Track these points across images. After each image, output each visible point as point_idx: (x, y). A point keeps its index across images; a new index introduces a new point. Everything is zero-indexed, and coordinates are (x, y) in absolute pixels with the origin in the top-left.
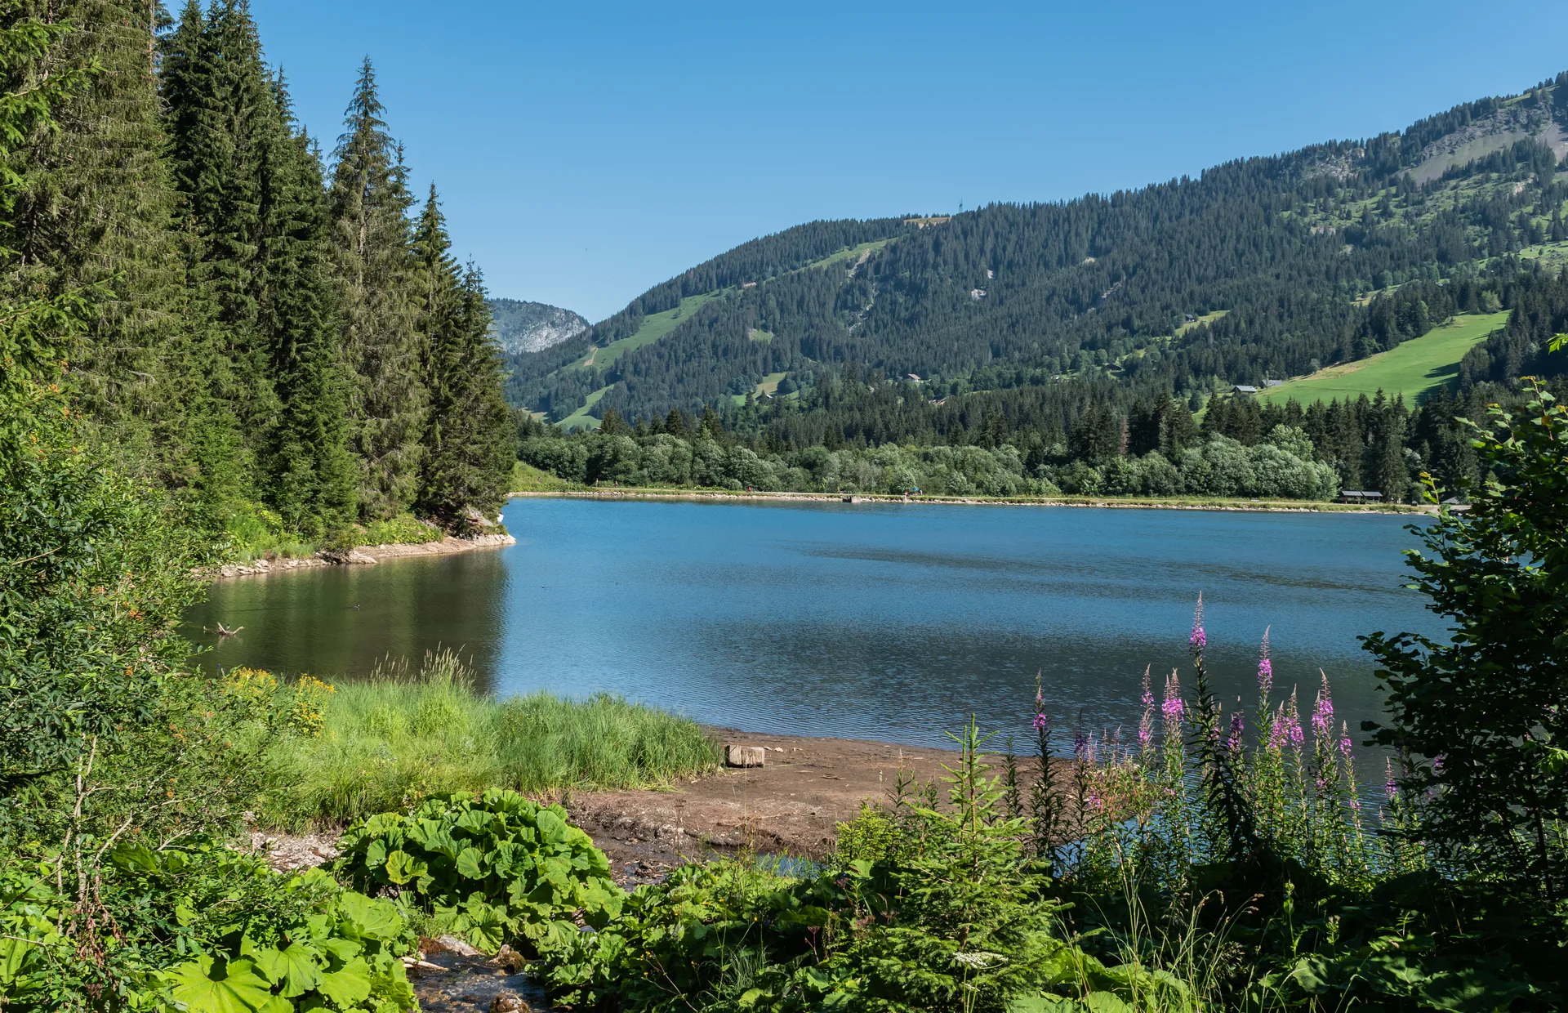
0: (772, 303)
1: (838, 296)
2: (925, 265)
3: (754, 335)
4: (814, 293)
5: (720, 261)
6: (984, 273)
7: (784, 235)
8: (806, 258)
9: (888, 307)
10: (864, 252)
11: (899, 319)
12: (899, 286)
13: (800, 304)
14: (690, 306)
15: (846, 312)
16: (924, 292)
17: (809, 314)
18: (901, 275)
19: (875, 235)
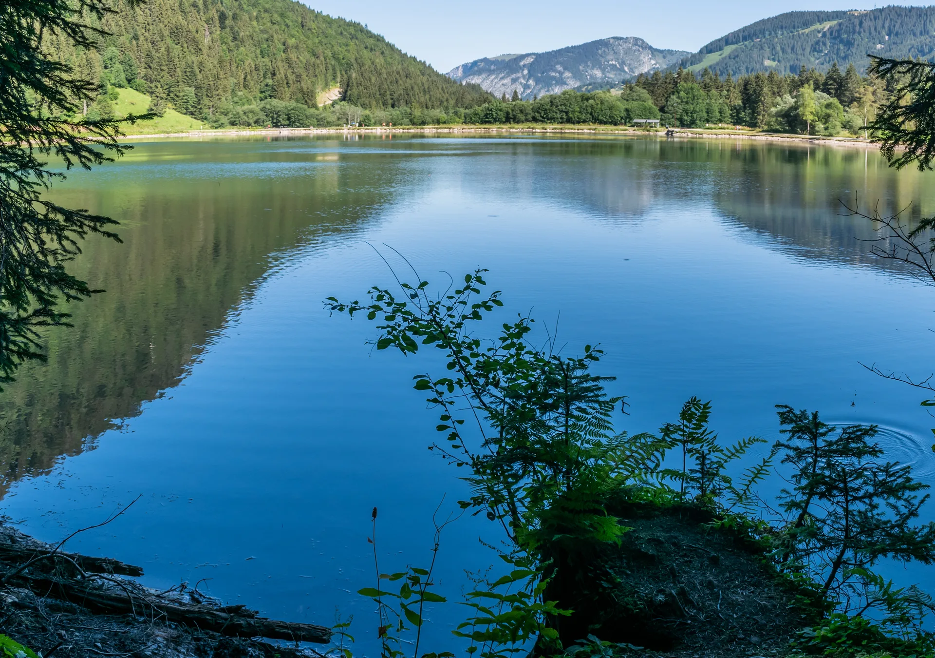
0: (778, 48)
1: (812, 45)
2: (854, 32)
3: (767, 63)
4: (799, 44)
6: (883, 37)
7: (776, 18)
8: (798, 27)
9: (835, 52)
10: (827, 25)
11: (840, 57)
12: (842, 41)
13: (793, 49)
14: (728, 50)
15: (816, 53)
16: (853, 44)
17: (797, 54)
18: (843, 36)
19: (833, 18)
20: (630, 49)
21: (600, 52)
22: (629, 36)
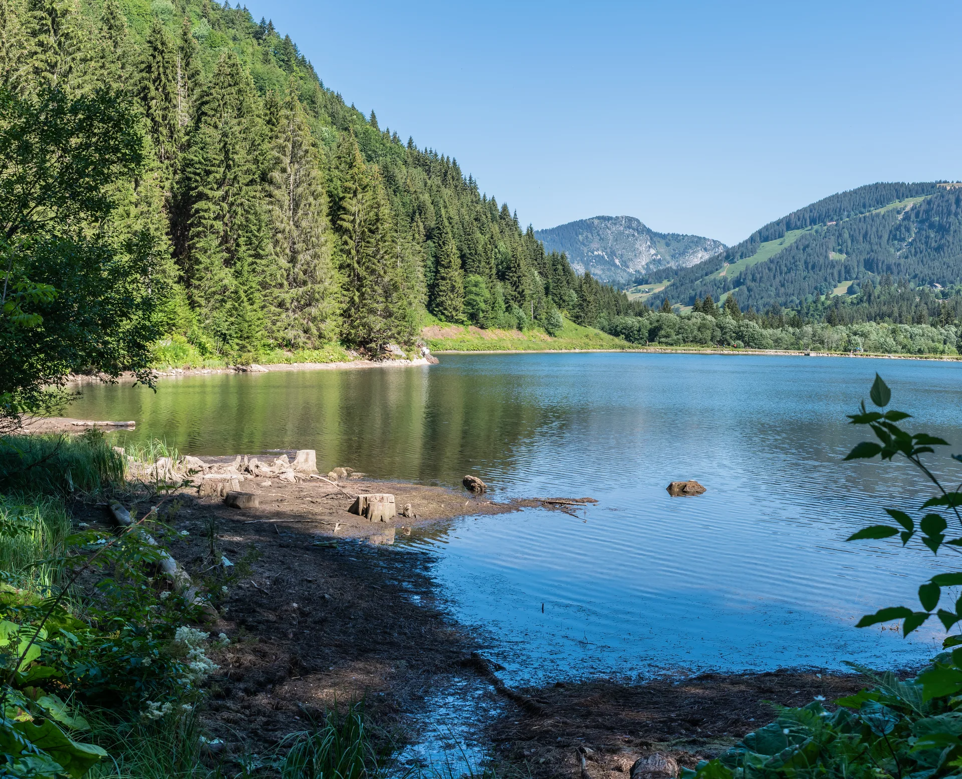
0: (846, 235)
1: (891, 232)
2: (949, 213)
3: (833, 256)
4: (874, 229)
5: (812, 207)
7: (855, 192)
8: (870, 206)
9: (923, 240)
10: (909, 203)
11: (930, 248)
12: (932, 226)
13: (865, 236)
14: (791, 237)
15: (896, 242)
16: (947, 231)
17: (870, 243)
18: (933, 219)
19: (917, 193)
20: (621, 233)
21: (580, 237)
22: (619, 215)
